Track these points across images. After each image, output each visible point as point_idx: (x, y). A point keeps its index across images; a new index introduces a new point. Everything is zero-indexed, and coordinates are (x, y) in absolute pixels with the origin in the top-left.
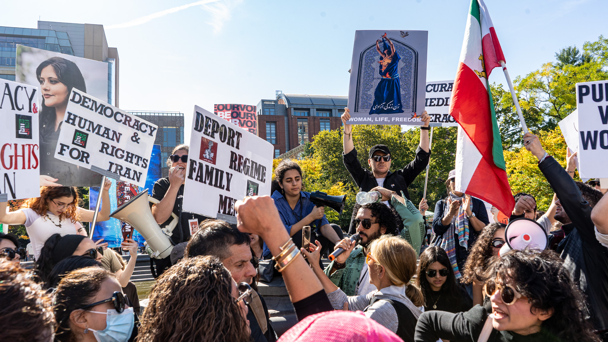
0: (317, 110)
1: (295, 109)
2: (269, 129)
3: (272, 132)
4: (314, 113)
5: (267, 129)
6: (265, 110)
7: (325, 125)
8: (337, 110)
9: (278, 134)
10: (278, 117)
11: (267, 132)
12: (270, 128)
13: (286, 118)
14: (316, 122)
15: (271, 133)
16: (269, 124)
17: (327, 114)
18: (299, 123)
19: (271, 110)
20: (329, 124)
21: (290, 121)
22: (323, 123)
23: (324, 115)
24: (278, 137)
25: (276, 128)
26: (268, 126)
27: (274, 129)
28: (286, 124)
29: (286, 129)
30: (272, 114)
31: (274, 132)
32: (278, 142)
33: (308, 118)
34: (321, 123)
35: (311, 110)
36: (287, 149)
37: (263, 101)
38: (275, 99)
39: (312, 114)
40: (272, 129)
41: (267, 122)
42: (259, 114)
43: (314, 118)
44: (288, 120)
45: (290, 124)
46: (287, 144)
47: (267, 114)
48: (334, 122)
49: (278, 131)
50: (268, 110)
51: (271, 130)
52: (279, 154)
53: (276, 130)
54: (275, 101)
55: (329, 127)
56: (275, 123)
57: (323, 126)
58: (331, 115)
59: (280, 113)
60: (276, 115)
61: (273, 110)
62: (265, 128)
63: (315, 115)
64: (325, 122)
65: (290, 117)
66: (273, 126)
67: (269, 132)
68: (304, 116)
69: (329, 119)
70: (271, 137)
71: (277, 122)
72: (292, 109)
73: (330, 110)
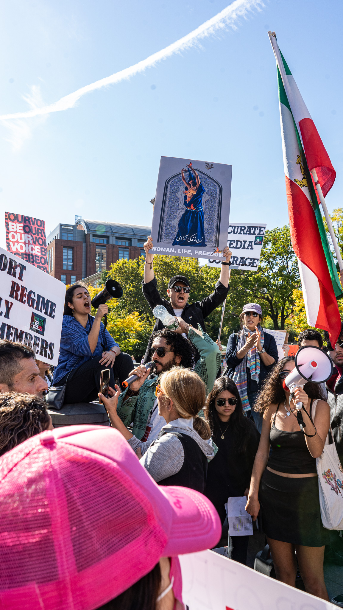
0: (117, 238)
1: (94, 236)
2: (66, 254)
3: (69, 257)
4: (113, 241)
5: (64, 254)
6: (63, 234)
7: (124, 254)
8: (137, 240)
9: (75, 260)
10: (76, 242)
11: (64, 257)
12: (68, 253)
13: (84, 244)
14: (115, 250)
15: (67, 259)
16: (66, 249)
17: (126, 243)
18: (97, 250)
19: (69, 235)
20: (127, 253)
21: (88, 248)
22: (122, 252)
23: (124, 244)
24: (75, 262)
25: (73, 253)
26: (65, 251)
27: (71, 255)
28: (84, 250)
29: (84, 256)
30: (70, 239)
31: (71, 257)
32: (75, 269)
33: (107, 245)
34: (120, 252)
35: (111, 238)
36: (83, 276)
37: (61, 225)
38: (74, 224)
39: (111, 242)
40: (69, 254)
41: (64, 247)
42: (57, 238)
43: (113, 246)
44: (87, 246)
45: (88, 250)
46: (83, 270)
47: (65, 238)
48: (133, 252)
49: (75, 257)
50: (66, 235)
51: (68, 256)
52: (75, 280)
53: (73, 256)
54: (73, 226)
55: (128, 256)
56: (73, 248)
57: (122, 255)
58: (130, 244)
59: (78, 239)
60: (74, 240)
61: (72, 235)
62: (62, 252)
63: (115, 243)
64: (124, 251)
65: (88, 244)
66: (70, 252)
67: (66, 257)
68: (103, 244)
69: (128, 248)
70: (67, 262)
71: (75, 248)
72: (91, 236)
73: (130, 240)
